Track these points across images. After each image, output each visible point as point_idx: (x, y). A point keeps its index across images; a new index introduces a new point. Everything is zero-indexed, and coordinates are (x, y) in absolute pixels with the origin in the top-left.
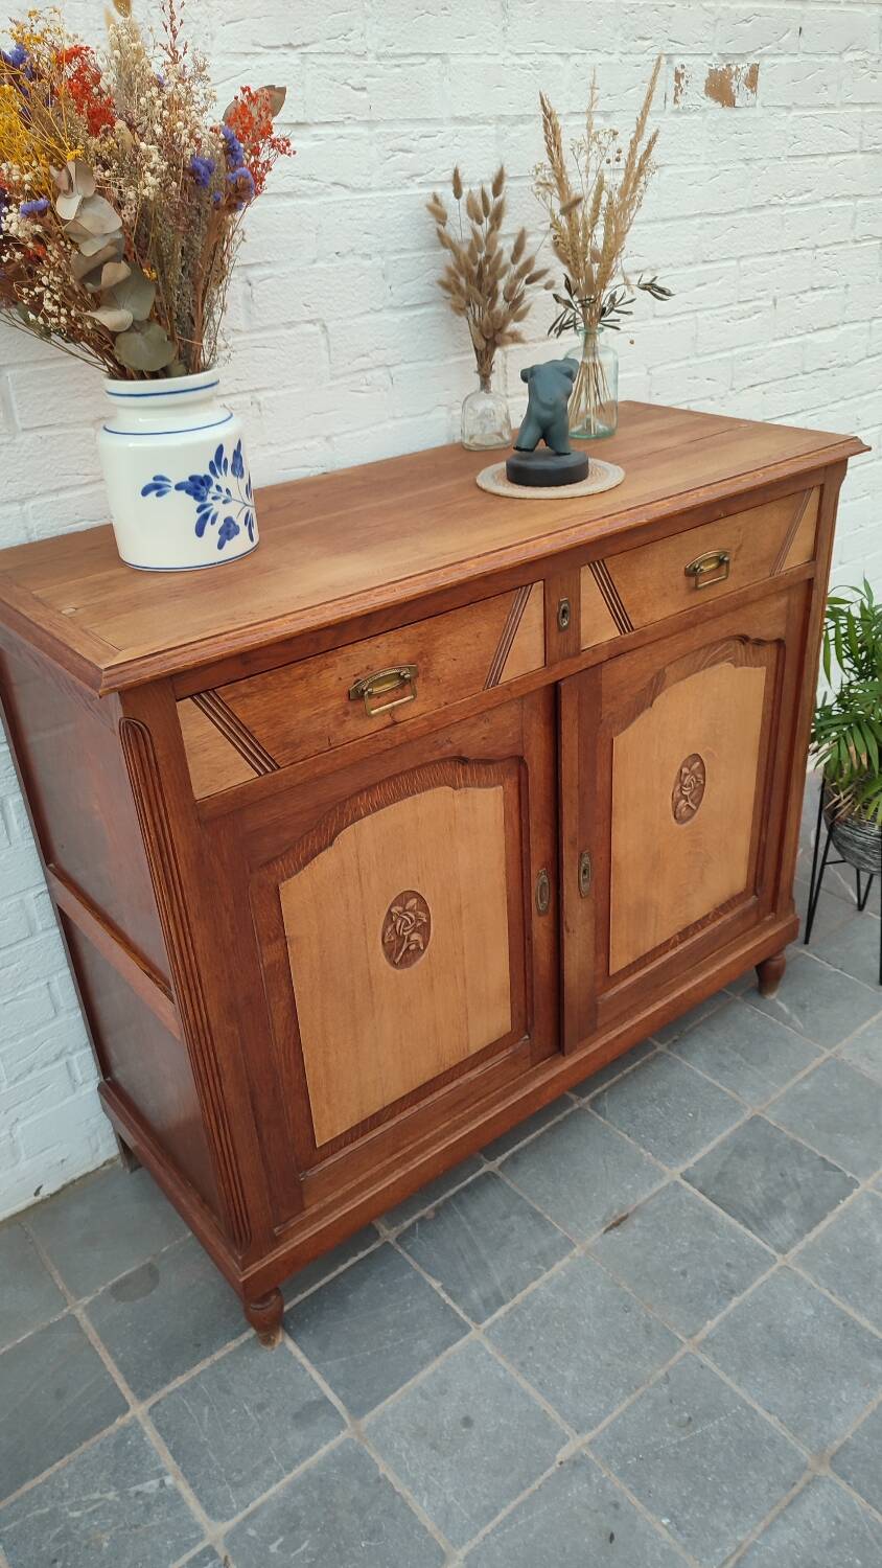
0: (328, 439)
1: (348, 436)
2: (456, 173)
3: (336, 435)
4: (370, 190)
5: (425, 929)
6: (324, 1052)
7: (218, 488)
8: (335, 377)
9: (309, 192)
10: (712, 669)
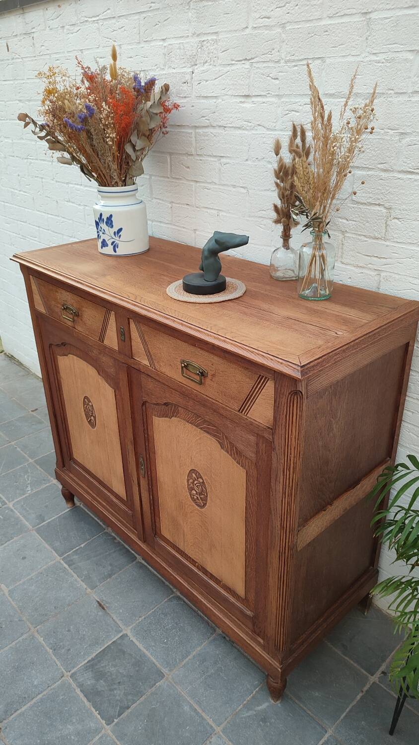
4: (275, 129)
6: (72, 426)
7: (101, 227)
10: (206, 434)
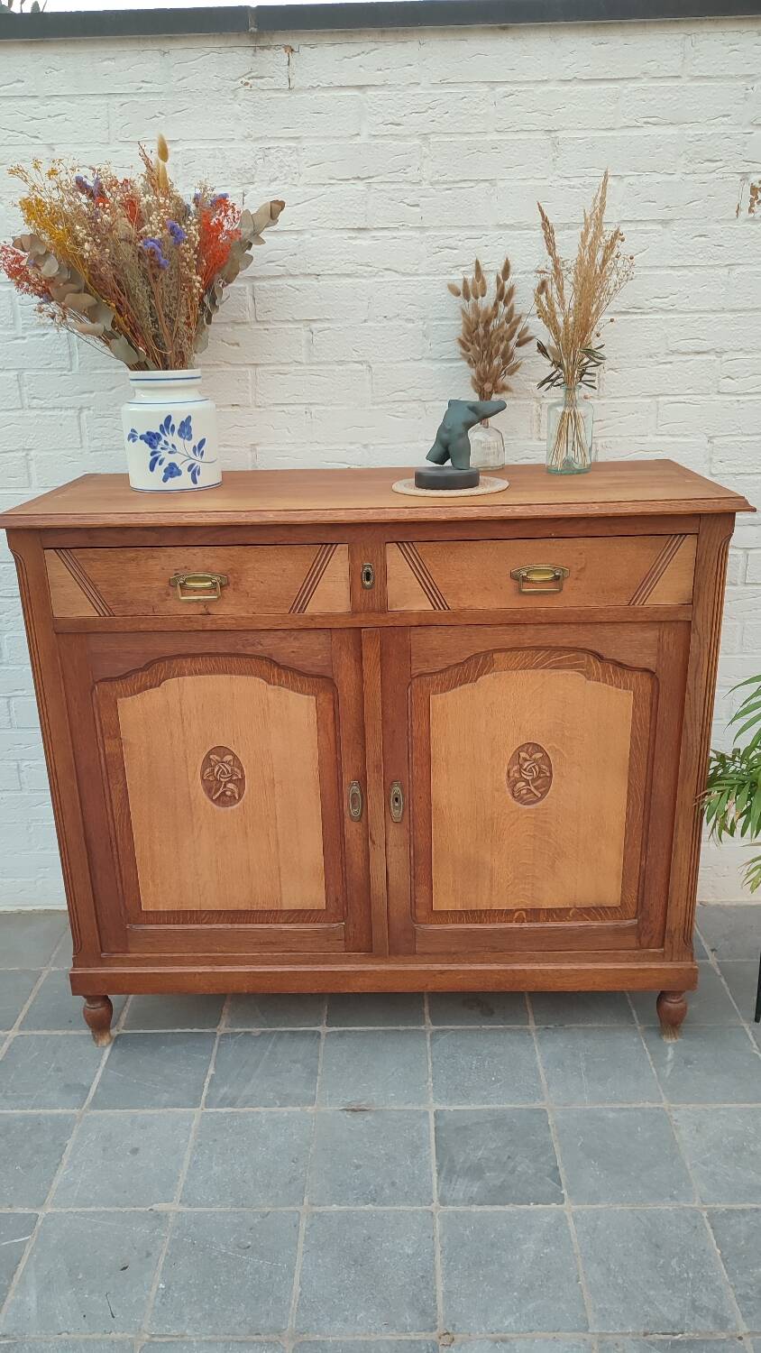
0: (365, 446)
1: (381, 447)
2: (477, 263)
3: (373, 445)
4: (418, 275)
5: (240, 782)
6: (150, 839)
7: (166, 442)
8: (373, 404)
9: (365, 274)
10: (555, 672)
